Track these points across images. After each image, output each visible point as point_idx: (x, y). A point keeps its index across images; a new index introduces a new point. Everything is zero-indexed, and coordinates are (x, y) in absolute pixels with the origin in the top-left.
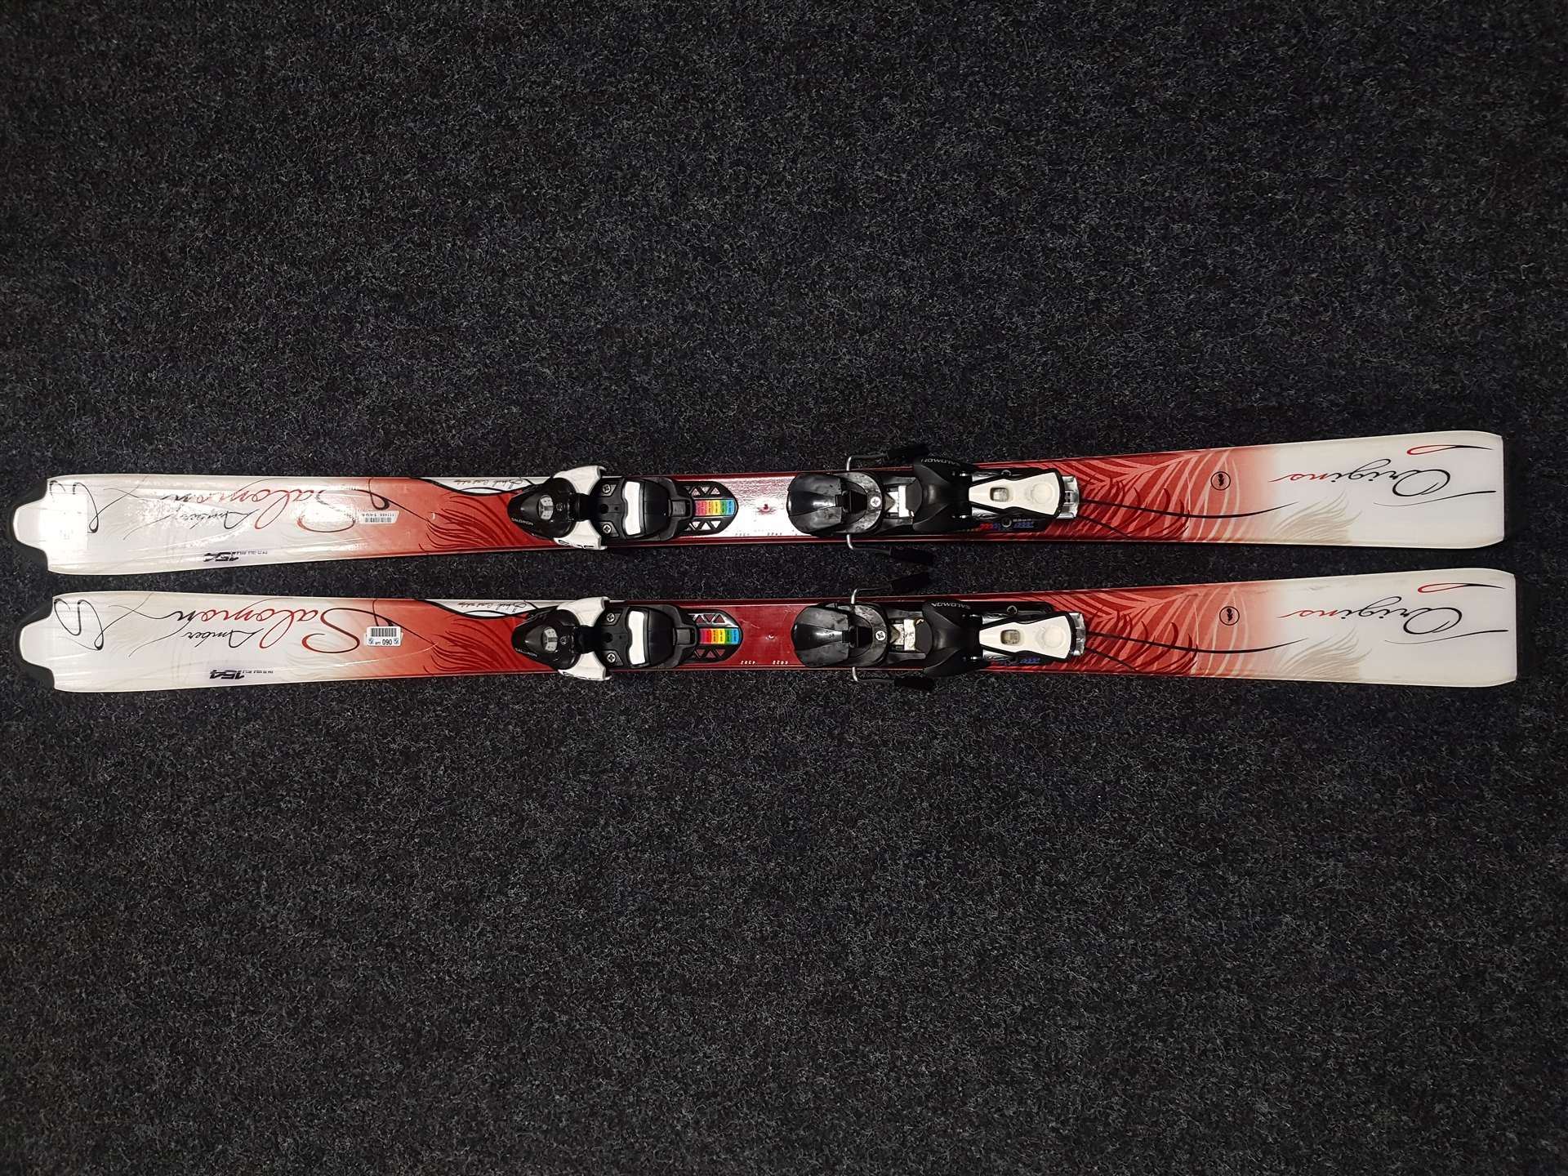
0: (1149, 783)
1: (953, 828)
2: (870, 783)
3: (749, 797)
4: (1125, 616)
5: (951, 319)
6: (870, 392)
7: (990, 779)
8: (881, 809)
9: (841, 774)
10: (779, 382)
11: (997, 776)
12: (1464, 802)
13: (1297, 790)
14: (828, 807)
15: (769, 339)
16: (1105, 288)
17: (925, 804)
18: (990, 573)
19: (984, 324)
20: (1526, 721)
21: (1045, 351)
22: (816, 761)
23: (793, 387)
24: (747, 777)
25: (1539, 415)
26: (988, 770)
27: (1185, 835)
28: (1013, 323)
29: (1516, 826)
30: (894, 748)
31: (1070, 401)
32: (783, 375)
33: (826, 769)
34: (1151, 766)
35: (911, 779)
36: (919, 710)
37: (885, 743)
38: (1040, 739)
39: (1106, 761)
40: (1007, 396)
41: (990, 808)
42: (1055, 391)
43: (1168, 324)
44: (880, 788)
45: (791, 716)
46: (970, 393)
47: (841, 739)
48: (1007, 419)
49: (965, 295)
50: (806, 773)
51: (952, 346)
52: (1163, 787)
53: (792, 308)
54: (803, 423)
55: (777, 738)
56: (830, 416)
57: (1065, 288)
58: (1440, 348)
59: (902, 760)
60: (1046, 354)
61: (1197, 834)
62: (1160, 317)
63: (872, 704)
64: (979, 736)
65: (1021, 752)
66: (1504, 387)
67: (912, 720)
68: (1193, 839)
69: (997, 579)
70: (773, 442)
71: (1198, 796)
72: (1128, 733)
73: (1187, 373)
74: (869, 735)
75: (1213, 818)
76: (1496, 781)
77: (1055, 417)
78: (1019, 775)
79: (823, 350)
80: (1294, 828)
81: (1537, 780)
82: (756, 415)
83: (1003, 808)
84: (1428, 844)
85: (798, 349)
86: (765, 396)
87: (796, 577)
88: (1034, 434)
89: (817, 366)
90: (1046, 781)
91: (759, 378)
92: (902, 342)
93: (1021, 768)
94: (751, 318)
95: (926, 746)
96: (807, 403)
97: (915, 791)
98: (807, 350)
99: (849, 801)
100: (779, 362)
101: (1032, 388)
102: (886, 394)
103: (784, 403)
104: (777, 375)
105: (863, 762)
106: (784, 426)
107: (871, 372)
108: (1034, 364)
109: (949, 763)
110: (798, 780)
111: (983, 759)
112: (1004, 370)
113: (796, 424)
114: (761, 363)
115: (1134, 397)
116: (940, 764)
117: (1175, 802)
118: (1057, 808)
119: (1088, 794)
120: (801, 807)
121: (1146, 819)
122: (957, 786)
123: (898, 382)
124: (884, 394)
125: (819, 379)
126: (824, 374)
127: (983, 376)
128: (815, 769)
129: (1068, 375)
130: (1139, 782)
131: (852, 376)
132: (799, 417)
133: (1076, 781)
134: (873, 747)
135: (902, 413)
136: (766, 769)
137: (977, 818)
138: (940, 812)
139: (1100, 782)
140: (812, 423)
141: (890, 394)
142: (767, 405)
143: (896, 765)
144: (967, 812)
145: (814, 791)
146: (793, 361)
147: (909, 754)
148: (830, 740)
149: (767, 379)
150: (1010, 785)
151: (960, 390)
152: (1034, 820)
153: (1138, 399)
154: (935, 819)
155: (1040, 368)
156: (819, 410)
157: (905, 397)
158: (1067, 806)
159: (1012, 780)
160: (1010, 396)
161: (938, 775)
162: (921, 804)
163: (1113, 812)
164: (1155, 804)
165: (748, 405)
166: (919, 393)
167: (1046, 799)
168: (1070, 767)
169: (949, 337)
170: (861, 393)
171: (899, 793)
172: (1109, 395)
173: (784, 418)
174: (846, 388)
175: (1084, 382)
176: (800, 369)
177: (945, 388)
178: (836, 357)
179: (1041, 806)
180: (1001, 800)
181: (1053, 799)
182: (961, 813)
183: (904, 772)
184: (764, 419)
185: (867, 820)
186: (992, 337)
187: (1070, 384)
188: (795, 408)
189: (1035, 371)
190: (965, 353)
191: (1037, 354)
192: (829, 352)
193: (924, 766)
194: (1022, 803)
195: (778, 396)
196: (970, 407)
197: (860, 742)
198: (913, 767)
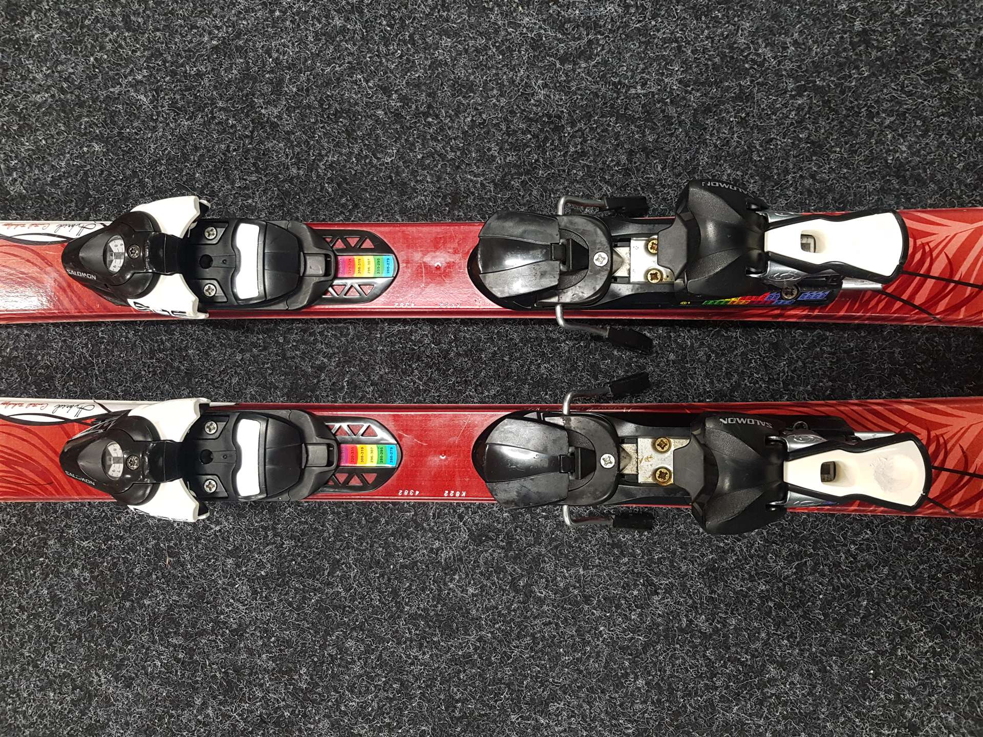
0: (934, 653)
1: (677, 714)
2: (566, 653)
3: (401, 671)
4: (937, 437)
5: (679, 47)
6: (573, 137)
8: (580, 688)
9: (528, 640)
10: (452, 121)
11: (736, 645)
14: (508, 685)
15: (440, 65)
16: (875, 16)
17: (641, 682)
18: (728, 375)
19: (723, 56)
21: (800, 91)
22: (494, 622)
23: (471, 127)
24: (399, 643)
26: (726, 636)
28: (759, 55)
30: (599, 606)
31: (832, 156)
32: (458, 113)
33: (507, 634)
34: (937, 631)
35: (623, 649)
36: (634, 555)
37: (587, 599)
38: (793, 596)
39: (879, 624)
40: (751, 146)
41: (727, 687)
42: (813, 143)
43: (954, 65)
44: (579, 660)
45: (461, 560)
46: (704, 142)
47: (529, 594)
49: (698, 18)
50: (480, 639)
51: (680, 82)
53: (471, 26)
54: (483, 175)
55: (440, 591)
56: (520, 166)
57: (824, 15)
59: (610, 622)
60: (801, 96)
62: (943, 56)
63: (571, 546)
64: (713, 592)
65: (769, 614)
67: (624, 568)
69: (738, 384)
70: (444, 197)
72: (909, 589)
74: (566, 588)
77: (813, 176)
78: (766, 643)
79: (512, 81)
82: (421, 163)
83: (745, 687)
85: (478, 79)
86: (435, 139)
87: (470, 374)
88: (787, 197)
89: (503, 101)
90: (801, 653)
91: (426, 115)
93: (768, 634)
94: (417, 37)
95: (643, 604)
96: (489, 149)
97: (627, 664)
98: (490, 80)
99: (537, 677)
100: (453, 95)
101: (784, 138)
102: (594, 141)
103: (458, 149)
104: (450, 111)
105: (557, 624)
106: (458, 178)
107: (574, 111)
108: (787, 107)
109: (673, 627)
110: (469, 648)
111: (718, 622)
112: (748, 114)
113: (475, 176)
114: (429, 95)
115: (913, 154)
116: (661, 628)
117: (968, 680)
118: (815, 687)
119: (856, 669)
120: (472, 685)
121: (931, 701)
122: (683, 658)
123: (609, 125)
124: (591, 140)
125: (506, 119)
126: (512, 113)
127: (720, 121)
128: (492, 633)
129: (830, 123)
130: (922, 652)
131: (549, 117)
132: (478, 167)
133: (840, 652)
134: (570, 604)
135: (615, 166)
136: (425, 632)
137: (710, 702)
138: (660, 693)
139: (871, 652)
140: (496, 175)
141: (598, 140)
142: (436, 151)
143: (602, 628)
144: (696, 693)
145: (491, 664)
146: (472, 94)
147: (620, 614)
148: (512, 594)
149: (437, 116)
150: (753, 656)
151: (689, 137)
152: (785, 704)
153: (917, 156)
154: (653, 702)
155: (793, 113)
156: (505, 158)
157: (618, 145)
158: (828, 685)
159: (756, 650)
160: (755, 147)
161: (657, 643)
162: (635, 681)
163: (888, 692)
164: (941, 681)
165: (411, 150)
166: (637, 140)
167: (801, 675)
168: (833, 633)
169: (677, 69)
170: (560, 139)
171: (605, 667)
172: (881, 150)
173: (458, 167)
174: (541, 130)
175: (850, 132)
176: (480, 105)
177: (671, 135)
178: (529, 91)
179: (794, 684)
180: (741, 677)
181: (810, 675)
182: (688, 694)
183: (612, 638)
184: (432, 169)
185: (562, 703)
186: (733, 71)
187: (832, 134)
188: (474, 155)
189: (787, 117)
190: (698, 91)
191: (790, 95)
192: (519, 84)
193: (639, 631)
194: (769, 680)
195: (451, 139)
196: (704, 159)
197: (553, 597)
198: (624, 631)
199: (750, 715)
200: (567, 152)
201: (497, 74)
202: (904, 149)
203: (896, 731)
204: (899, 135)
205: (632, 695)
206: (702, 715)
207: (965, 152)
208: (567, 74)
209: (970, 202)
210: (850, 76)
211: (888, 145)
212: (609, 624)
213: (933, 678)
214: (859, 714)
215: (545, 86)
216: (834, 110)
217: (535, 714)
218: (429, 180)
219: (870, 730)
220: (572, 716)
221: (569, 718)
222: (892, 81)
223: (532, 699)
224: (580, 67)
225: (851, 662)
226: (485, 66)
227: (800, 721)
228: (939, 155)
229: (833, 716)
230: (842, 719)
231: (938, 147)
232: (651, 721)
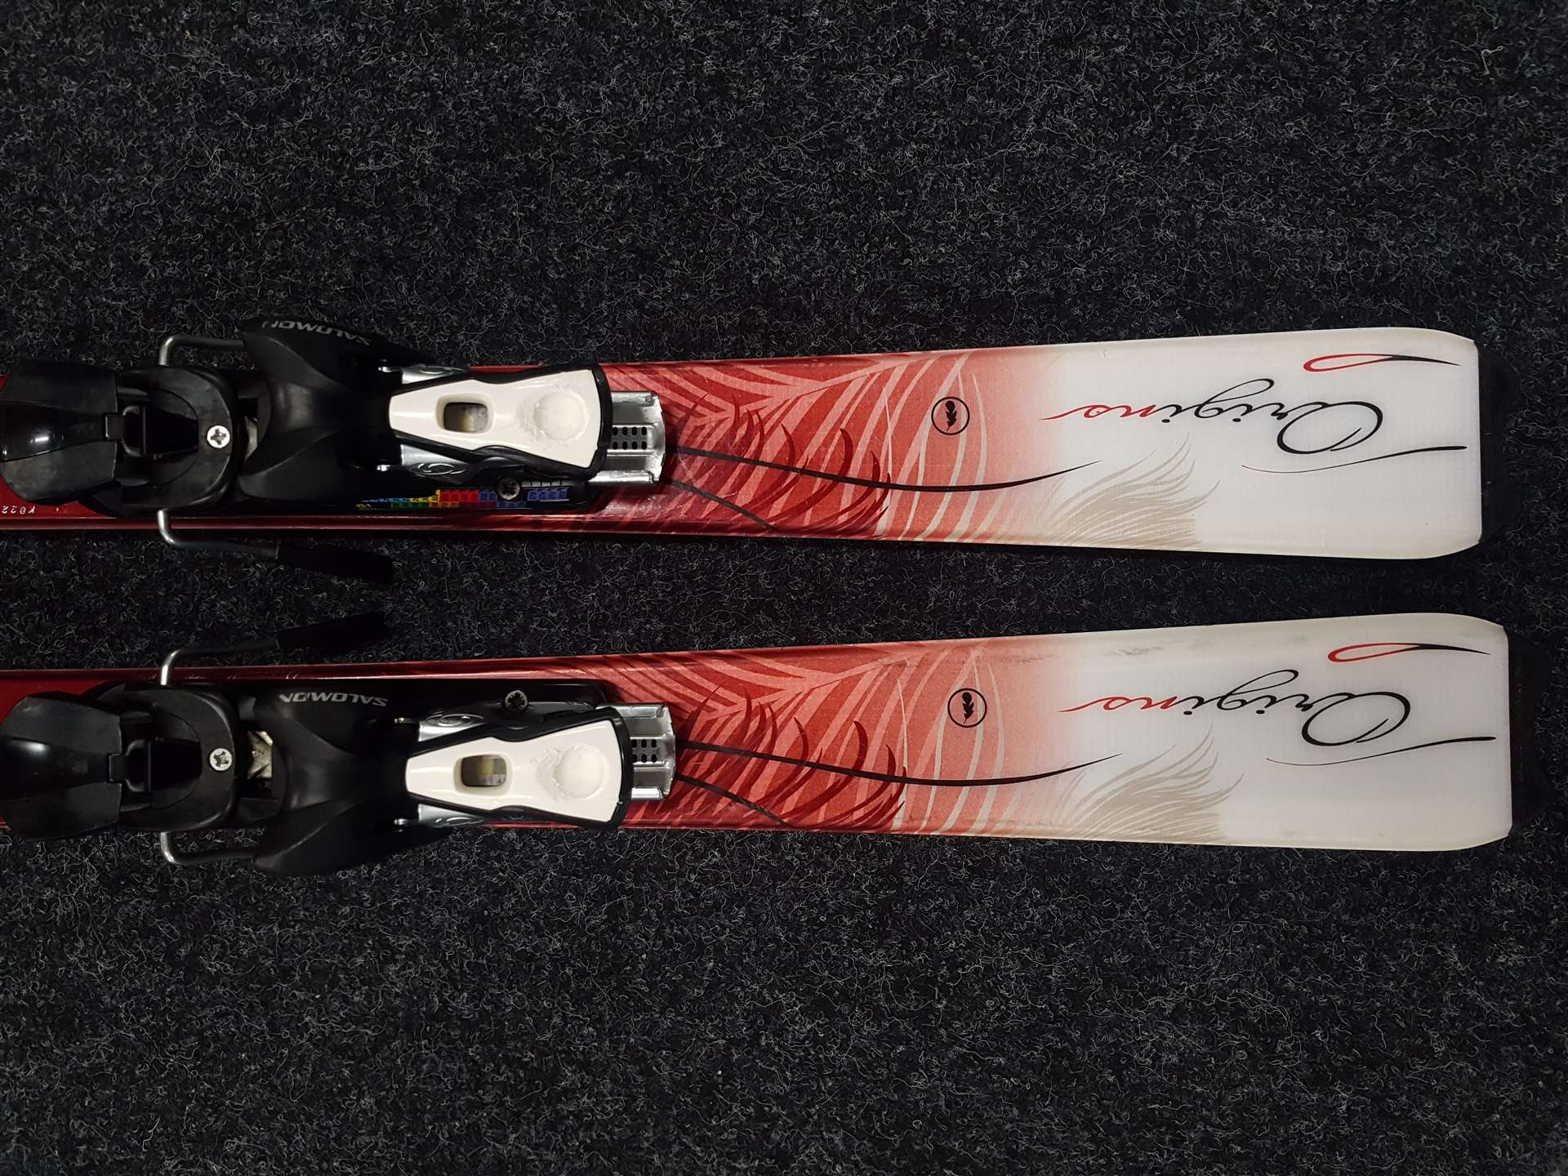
0: (816, 1041)
1: (422, 1150)
2: (252, 1060)
4: (762, 708)
5: (435, 97)
6: (269, 237)
7: (501, 1041)
8: (274, 1114)
9: (192, 1041)
10: (79, 211)
11: (515, 1037)
12: (1397, 1062)
13: (1095, 1048)
14: (162, 1113)
15: (60, 122)
16: (735, 52)
17: (367, 1101)
18: (509, 615)
19: (502, 113)
20: (1502, 903)
21: (619, 170)
22: (139, 1013)
23: (109, 222)
25: (1517, 326)
26: (500, 1023)
27: (881, 1144)
28: (556, 112)
29: (1491, 1106)
30: (306, 984)
31: (669, 273)
32: (88, 198)
33: (159, 1032)
34: (819, 1006)
35: (339, 1050)
36: (359, 901)
37: (286, 974)
38: (604, 956)
39: (733, 998)
40: (545, 257)
41: (502, 1104)
42: (639, 251)
43: (853, 131)
44: (272, 1069)
45: (86, 918)
46: (473, 249)
47: (193, 967)
48: (546, 304)
49: (462, 53)
50: (117, 1042)
51: (436, 152)
52: (842, 1049)
53: (110, 61)
54: (127, 296)
55: (55, 967)
56: (185, 284)
57: (657, 50)
58: (1343, 195)
60: (622, 177)
61: (907, 1143)
62: (837, 116)
63: (260, 891)
64: (480, 955)
65: (565, 986)
66: (1457, 271)
67: (343, 923)
68: (899, 1153)
69: (524, 629)
70: (65, 333)
71: (909, 1064)
72: (777, 940)
73: (888, 226)
74: (253, 958)
75: (936, 1108)
76: (1452, 1020)
77: (639, 304)
78: (560, 1035)
80: (1089, 1125)
81: (1524, 1015)
82: (27, 278)
83: (527, 1103)
84: (1332, 1147)
85: (119, 145)
86: (52, 240)
87: (103, 620)
88: (598, 335)
89: (160, 180)
90: (615, 1045)
91: (38, 201)
92: (336, 140)
93: (564, 1017)
94: (22, 77)
95: (371, 979)
96: (137, 256)
97: (346, 1072)
98: (139, 147)
99: (206, 1099)
100: (81, 170)
101: (595, 244)
102: (302, 244)
103: (89, 255)
104: (76, 196)
105: (237, 1016)
106: (88, 302)
107: (271, 197)
108: (598, 196)
109: (418, 1013)
110: (99, 1056)
111: (488, 1002)
112: (539, 206)
113: (113, 299)
114: (42, 170)
115: (791, 270)
116: (400, 1014)
117: (864, 1079)
118: (635, 1099)
119: (698, 1069)
120: (105, 1115)
121: (810, 1115)
122: (433, 1061)
123: (325, 220)
124: (298, 243)
125: (162, 208)
126: (175, 199)
127: (497, 216)
128: (134, 1031)
129: (665, 221)
130: (798, 1039)
131: (231, 204)
132: (119, 285)
133: (673, 1042)
134: (259, 982)
135: (334, 284)
136: (30, 1033)
137: (474, 1127)
138: (398, 1116)
139: (721, 1042)
140: (147, 297)
141: (307, 244)
142: (52, 259)
143: (307, 1019)
144: (453, 1114)
145: (134, 1080)
146: (109, 169)
147: (336, 995)
148: (168, 970)
149: (54, 204)
150: (542, 1054)
151: (451, 241)
152: (589, 1127)
153: (797, 274)
154: (386, 1132)
155: (610, 204)
156: (162, 271)
157: (339, 251)
158: (655, 1096)
159: (546, 1044)
160: (552, 258)
161: (394, 1039)
162: (358, 1100)
163: (745, 1104)
164: (825, 1084)
165: (14, 258)
166: (369, 243)
167: (614, 1081)
168: (662, 1013)
169: (429, 133)
170: (248, 240)
171: (312, 1080)
172: (743, 264)
173: (88, 284)
174: (220, 226)
175: (695, 236)
176: (124, 185)
177: (422, 237)
178: (199, 164)
179: (604, 1096)
180: (523, 1086)
181: (627, 1080)
182: (440, 1118)
183: (323, 1034)
184: (46, 287)
185: (245, 1139)
186: (516, 137)
187: (668, 239)
188: (112, 265)
189: (601, 211)
190: (463, 167)
191: (604, 176)
192: (185, 153)
193: (367, 1020)
194: (565, 1090)
195: (77, 239)
196: (472, 276)
197: (231, 971)
198: (343, 1022)
199: (536, 1147)
200: (260, 262)
201: (149, 138)
202: (777, 261)
203: (757, 1163)
204: (769, 241)
205: (355, 1121)
206: (462, 1150)
207: (868, 267)
208: (259, 137)
209: (875, 344)
210: (696, 147)
211: (752, 255)
212: (320, 1011)
213: (813, 1079)
214: (702, 1141)
215: (225, 156)
216: (672, 201)
217: (203, 1157)
218: (41, 305)
219: (719, 1164)
220: (260, 1159)
221: (256, 1161)
222: (759, 155)
223: (199, 1134)
224: (280, 128)
225: (689, 1058)
226: (132, 124)
227: (611, 1155)
228: (829, 272)
229: (662, 1144)
230: (676, 1148)
231: (829, 259)
232: (384, 1163)
